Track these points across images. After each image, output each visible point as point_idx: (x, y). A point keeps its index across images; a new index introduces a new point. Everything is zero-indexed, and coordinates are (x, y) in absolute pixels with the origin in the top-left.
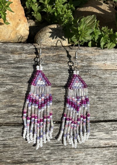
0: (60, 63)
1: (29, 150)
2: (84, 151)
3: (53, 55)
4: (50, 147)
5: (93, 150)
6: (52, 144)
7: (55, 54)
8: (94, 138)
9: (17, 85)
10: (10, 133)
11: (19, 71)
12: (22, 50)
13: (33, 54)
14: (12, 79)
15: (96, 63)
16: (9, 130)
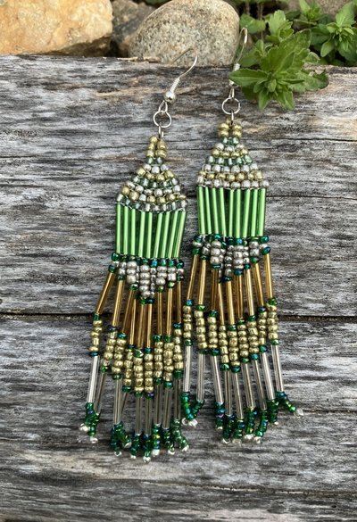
0: (204, 117)
3: (181, 92)
9: (58, 187)
10: (34, 344)
11: (67, 143)
12: (80, 76)
13: (113, 89)
14: (44, 169)
15: (332, 117)
16: (32, 335)
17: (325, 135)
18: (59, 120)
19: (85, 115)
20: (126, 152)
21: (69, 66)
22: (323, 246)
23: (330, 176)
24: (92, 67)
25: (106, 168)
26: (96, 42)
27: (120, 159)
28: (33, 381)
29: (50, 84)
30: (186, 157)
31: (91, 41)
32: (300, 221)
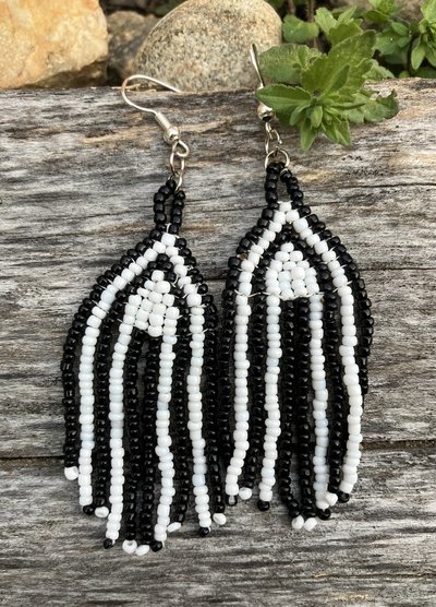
0: (239, 163)
1: (106, 583)
2: (382, 589)
3: (204, 129)
4: (205, 568)
5: (425, 587)
6: (217, 555)
7: (213, 125)
8: (426, 530)
9: (35, 276)
10: (15, 501)
11: (47, 213)
12: (60, 117)
13: (107, 132)
14: (14, 251)
15: (423, 152)
16: (11, 489)
17: (415, 179)
18: (33, 180)
19: (70, 171)
20: (129, 219)
21: (44, 103)
22: (423, 339)
23: (425, 237)
24: (76, 102)
25: (103, 245)
26: (87, 69)
27: (121, 231)
28: (17, 554)
29: (18, 130)
30: (217, 222)
31: (79, 68)
32: (387, 305)
